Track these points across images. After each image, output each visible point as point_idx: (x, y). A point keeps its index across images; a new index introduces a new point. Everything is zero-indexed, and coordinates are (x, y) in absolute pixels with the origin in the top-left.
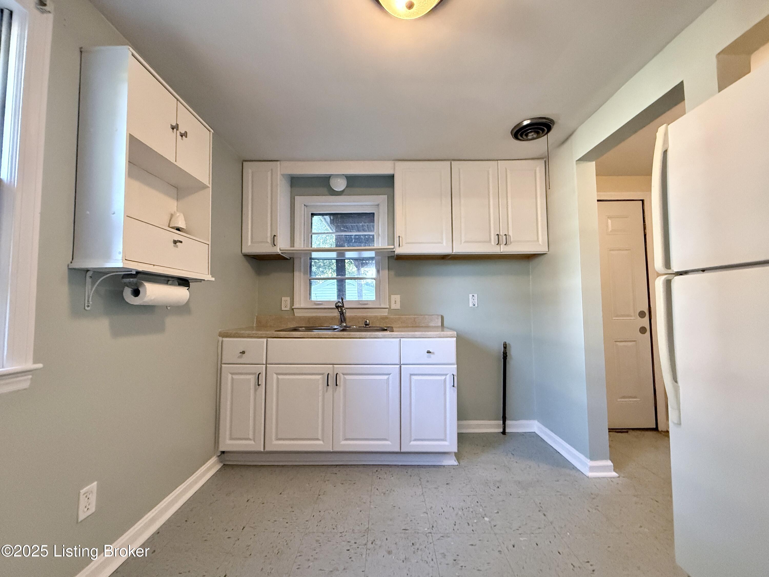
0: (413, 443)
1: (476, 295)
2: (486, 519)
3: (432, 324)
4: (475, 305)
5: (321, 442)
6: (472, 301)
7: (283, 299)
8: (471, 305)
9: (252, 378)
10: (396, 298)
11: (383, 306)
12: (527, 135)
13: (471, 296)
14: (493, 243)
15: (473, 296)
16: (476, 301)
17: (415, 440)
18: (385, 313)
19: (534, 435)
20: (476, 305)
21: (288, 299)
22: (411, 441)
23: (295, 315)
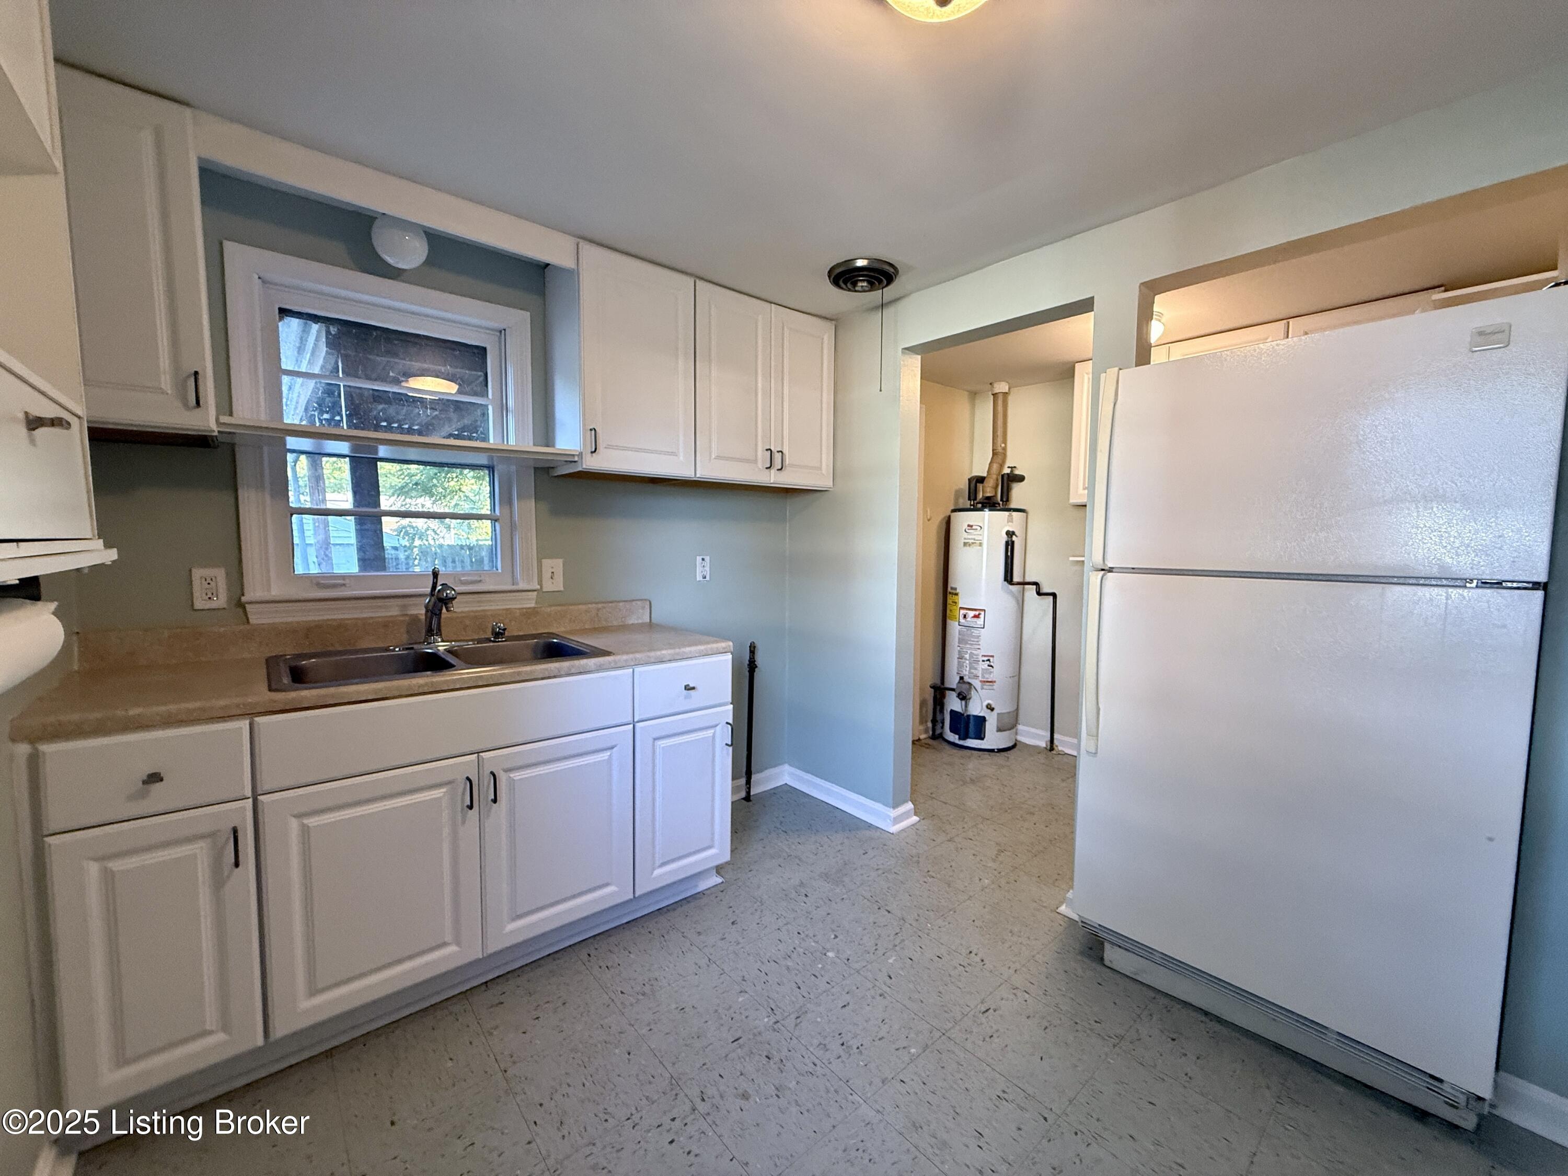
0: (657, 872)
1: (707, 558)
2: (830, 954)
3: (632, 620)
4: (705, 578)
5: (453, 948)
6: (701, 569)
7: (197, 573)
8: (699, 578)
9: (200, 851)
10: (554, 565)
11: (522, 586)
12: (855, 284)
13: (699, 559)
14: (760, 465)
15: (703, 559)
16: (707, 569)
17: (663, 864)
18: (529, 602)
19: (788, 789)
20: (708, 578)
21: (220, 574)
22: (654, 869)
23: (253, 620)
